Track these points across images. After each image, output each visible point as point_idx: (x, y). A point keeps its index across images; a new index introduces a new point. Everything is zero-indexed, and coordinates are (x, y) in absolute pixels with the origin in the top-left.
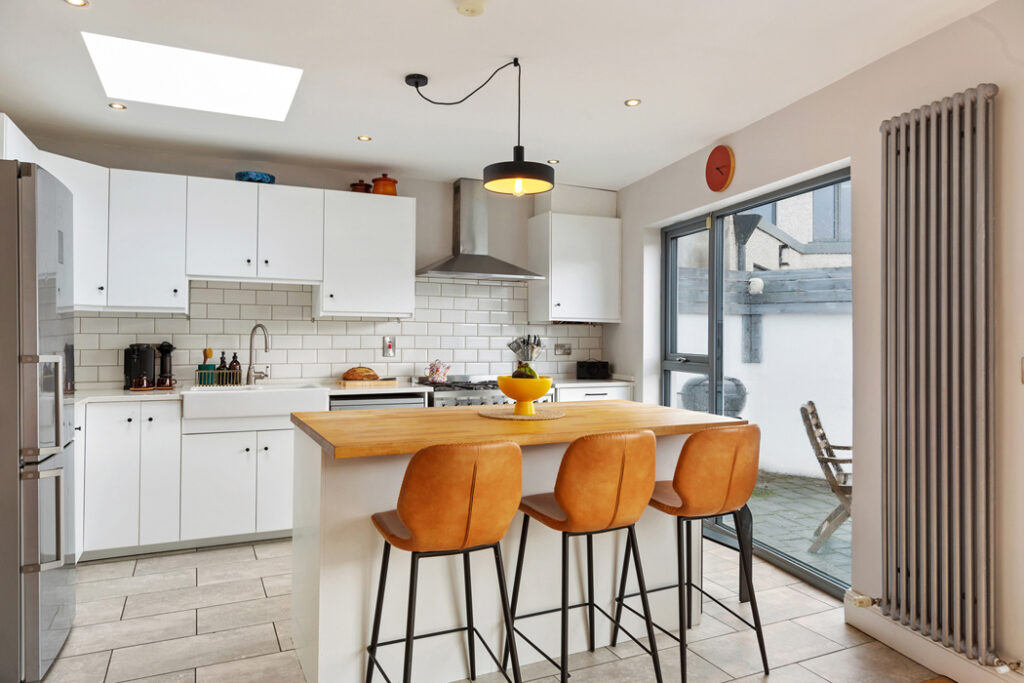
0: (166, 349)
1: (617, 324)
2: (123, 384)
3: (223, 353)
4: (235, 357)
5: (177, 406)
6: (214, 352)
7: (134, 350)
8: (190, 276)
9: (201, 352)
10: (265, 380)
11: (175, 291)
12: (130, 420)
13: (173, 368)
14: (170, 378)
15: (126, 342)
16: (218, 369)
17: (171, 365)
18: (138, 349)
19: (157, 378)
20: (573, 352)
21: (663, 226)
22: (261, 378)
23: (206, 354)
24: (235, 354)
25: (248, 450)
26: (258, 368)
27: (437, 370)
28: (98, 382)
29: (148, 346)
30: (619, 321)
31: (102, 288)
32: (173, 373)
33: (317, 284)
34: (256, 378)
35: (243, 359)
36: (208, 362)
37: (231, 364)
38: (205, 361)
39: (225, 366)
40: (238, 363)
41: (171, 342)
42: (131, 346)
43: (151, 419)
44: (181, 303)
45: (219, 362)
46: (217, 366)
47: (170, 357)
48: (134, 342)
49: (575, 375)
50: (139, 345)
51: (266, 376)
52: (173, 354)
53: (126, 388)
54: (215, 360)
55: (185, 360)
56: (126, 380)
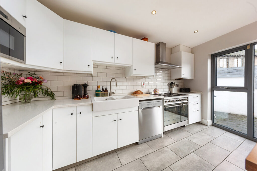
0: (85, 86)
1: (192, 79)
2: (71, 97)
3: (103, 87)
4: (106, 88)
5: (90, 107)
6: (100, 86)
7: (75, 86)
8: (94, 61)
9: (97, 86)
10: (114, 94)
11: (89, 65)
12: (72, 114)
13: (88, 91)
14: (87, 95)
15: (72, 83)
16: (101, 92)
17: (87, 90)
18: (76, 86)
19: (83, 95)
20: (179, 86)
21: (212, 54)
22: (113, 94)
23: (98, 87)
24: (106, 87)
25: (115, 121)
26: (112, 91)
27: (157, 91)
28: (64, 96)
29: (80, 85)
30: (193, 79)
31: (61, 63)
32: (88, 93)
33: (131, 66)
34: (112, 94)
35: (108, 89)
36: (99, 89)
37: (105, 90)
38: (98, 89)
39: (103, 91)
40: (107, 90)
41: (87, 84)
42: (74, 85)
43: (80, 113)
44: (91, 70)
45: (102, 89)
46: (101, 91)
47: (87, 88)
48: (76, 84)
49: (179, 91)
50: (77, 85)
51: (115, 93)
52: (88, 87)
53: (73, 98)
54: (101, 89)
55: (91, 89)
56: (73, 96)
